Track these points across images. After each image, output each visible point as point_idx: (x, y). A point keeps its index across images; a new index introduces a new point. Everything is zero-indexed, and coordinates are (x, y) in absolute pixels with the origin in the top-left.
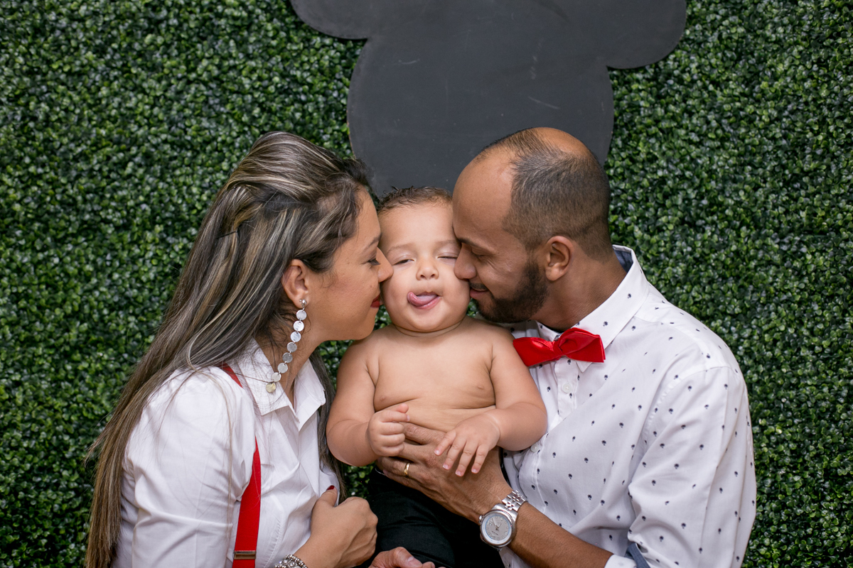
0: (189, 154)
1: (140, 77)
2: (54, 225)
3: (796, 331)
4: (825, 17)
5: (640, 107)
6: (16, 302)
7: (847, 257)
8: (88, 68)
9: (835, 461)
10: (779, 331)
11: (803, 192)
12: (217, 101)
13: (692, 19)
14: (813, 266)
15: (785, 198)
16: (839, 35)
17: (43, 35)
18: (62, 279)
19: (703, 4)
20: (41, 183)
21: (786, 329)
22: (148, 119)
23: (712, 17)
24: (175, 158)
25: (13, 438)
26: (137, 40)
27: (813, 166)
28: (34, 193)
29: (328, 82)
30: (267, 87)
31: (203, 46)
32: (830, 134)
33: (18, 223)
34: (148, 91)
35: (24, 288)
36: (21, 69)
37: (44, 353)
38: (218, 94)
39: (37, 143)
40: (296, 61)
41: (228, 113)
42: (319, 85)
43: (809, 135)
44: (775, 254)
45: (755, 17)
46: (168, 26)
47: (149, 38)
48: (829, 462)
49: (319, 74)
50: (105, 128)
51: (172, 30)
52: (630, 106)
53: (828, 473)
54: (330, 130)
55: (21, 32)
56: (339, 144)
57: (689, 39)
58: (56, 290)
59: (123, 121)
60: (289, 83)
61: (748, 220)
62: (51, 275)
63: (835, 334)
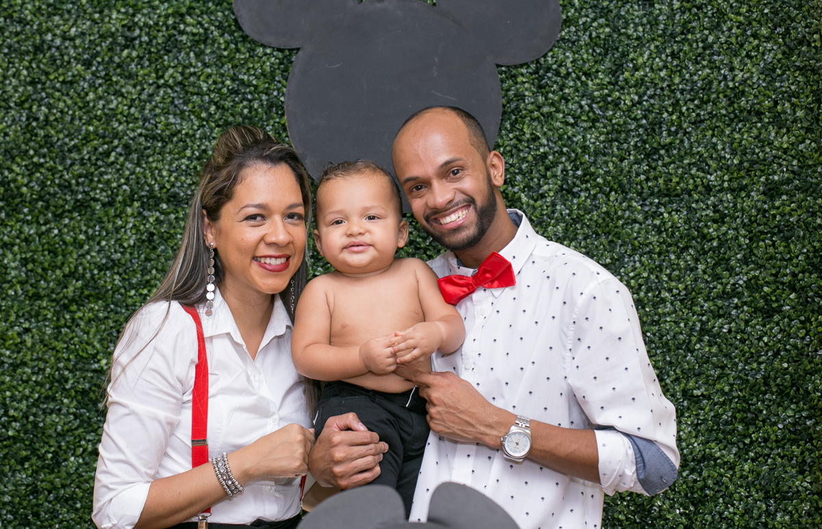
0: (160, 144)
1: (120, 84)
2: (54, 203)
3: (657, 277)
4: (677, 17)
5: (525, 96)
6: (25, 265)
7: (698, 215)
8: (78, 78)
9: (691, 384)
10: (643, 278)
11: (660, 163)
12: (181, 101)
13: (567, 22)
14: (670, 223)
15: (646, 168)
16: (689, 31)
17: (42, 52)
18: (61, 246)
19: (576, 9)
20: (43, 170)
21: (649, 275)
22: (126, 117)
23: (584, 19)
24: (149, 148)
25: (24, 373)
26: (116, 54)
27: (668, 140)
28: (38, 178)
29: (269, 84)
30: (220, 89)
31: (169, 57)
32: (682, 114)
33: (26, 202)
34: (126, 95)
35: (31, 254)
36: (25, 80)
37: (47, 306)
38: (182, 96)
39: (39, 139)
40: (243, 68)
41: (190, 111)
42: (262, 87)
43: (665, 115)
44: (639, 213)
45: (619, 19)
46: (141, 44)
47: (126, 52)
48: (686, 385)
49: (262, 77)
50: (93, 125)
51: (144, 46)
52: (516, 95)
53: (686, 394)
54: (272, 122)
55: (24, 50)
56: (279, 133)
57: (564, 39)
58: (56, 255)
59: (107, 120)
60: (238, 85)
61: (616, 187)
62: (52, 243)
63: (689, 279)
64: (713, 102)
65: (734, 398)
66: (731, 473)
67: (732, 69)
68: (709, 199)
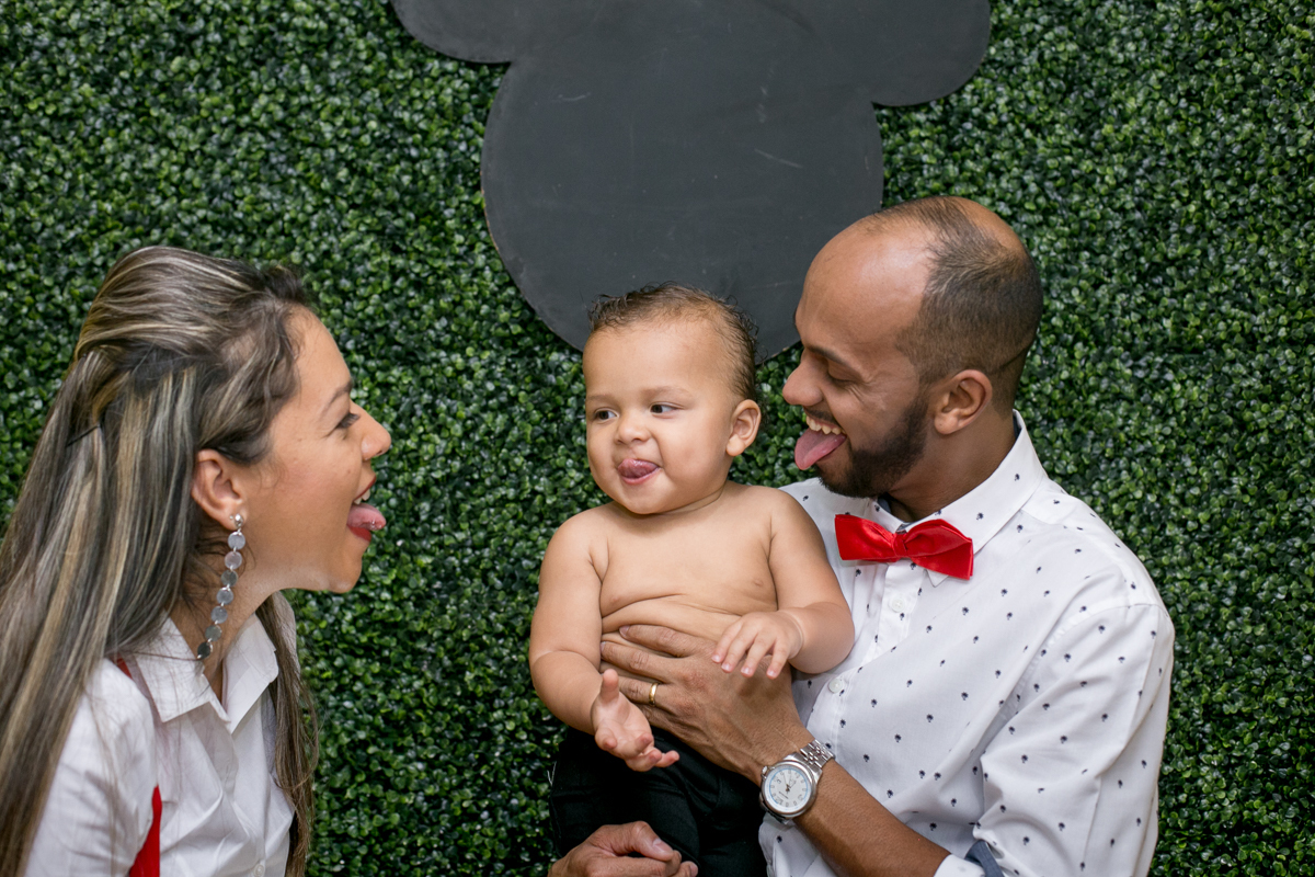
0: (241, 240)
1: (165, 122)
2: (34, 350)
3: (1159, 498)
4: (1197, 28)
5: (922, 163)
7: (1233, 386)
8: (83, 109)
9: (1220, 693)
10: (1134, 499)
11: (1167, 291)
12: (282, 158)
13: (999, 31)
14: (1183, 401)
15: (1140, 300)
16: (1218, 54)
17: (13, 58)
19: (1015, 8)
20: (13, 286)
21: (1144, 495)
22: (177, 186)
23: (1028, 27)
24: (219, 246)
26: (158, 66)
27: (1181, 250)
29: (451, 129)
30: (358, 137)
31: (260, 74)
32: (1206, 203)
34: (176, 144)
38: (284, 148)
39: (7, 225)
40: (402, 97)
41: (299, 177)
42: (438, 133)
43: (1175, 204)
44: (1126, 383)
45: (1093, 27)
46: (206, 48)
47: (177, 62)
48: (1211, 695)
49: (437, 116)
50: (112, 201)
51: (213, 50)
52: (907, 162)
53: (1209, 711)
54: (455, 202)
56: (469, 223)
57: (994, 61)
59: (139, 191)
60: (392, 130)
61: (1086, 333)
62: (30, 426)
63: (1216, 503)
64: (1260, 182)
65: (1293, 717)
66: (1287, 852)
67: (1292, 124)
68: (1252, 358)
